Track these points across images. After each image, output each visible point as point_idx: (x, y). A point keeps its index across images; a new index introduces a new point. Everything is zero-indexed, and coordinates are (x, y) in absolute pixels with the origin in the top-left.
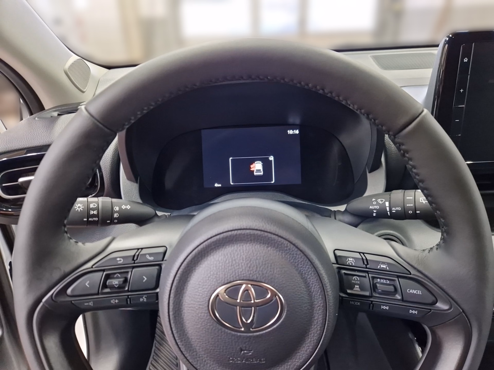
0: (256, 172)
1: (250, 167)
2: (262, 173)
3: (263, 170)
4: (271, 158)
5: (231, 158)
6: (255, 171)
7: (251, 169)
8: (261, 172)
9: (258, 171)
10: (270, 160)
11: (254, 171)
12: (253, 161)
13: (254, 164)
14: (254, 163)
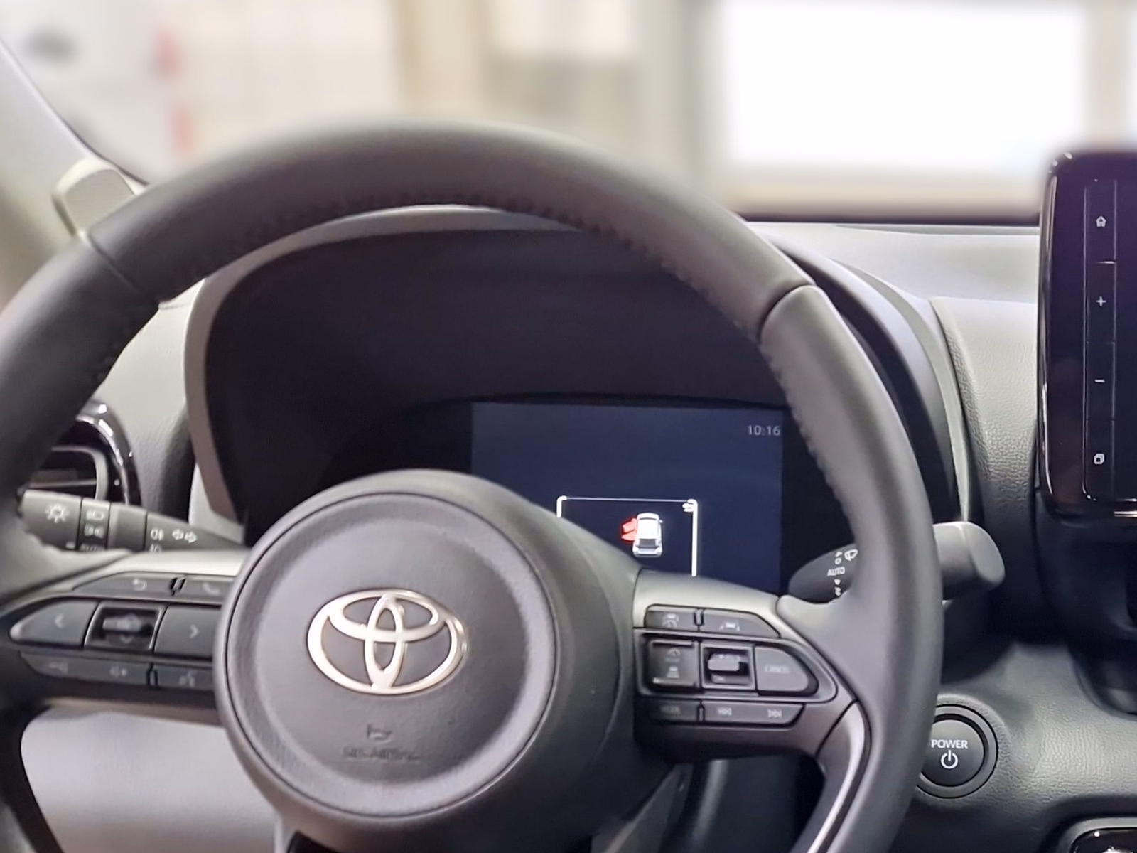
0: (639, 547)
1: (622, 530)
2: (659, 551)
3: (663, 542)
4: (692, 506)
5: (564, 498)
6: (637, 543)
7: (625, 537)
8: (656, 547)
9: (648, 543)
10: (685, 510)
11: (632, 542)
12: (631, 512)
13: (634, 520)
14: (636, 517)
